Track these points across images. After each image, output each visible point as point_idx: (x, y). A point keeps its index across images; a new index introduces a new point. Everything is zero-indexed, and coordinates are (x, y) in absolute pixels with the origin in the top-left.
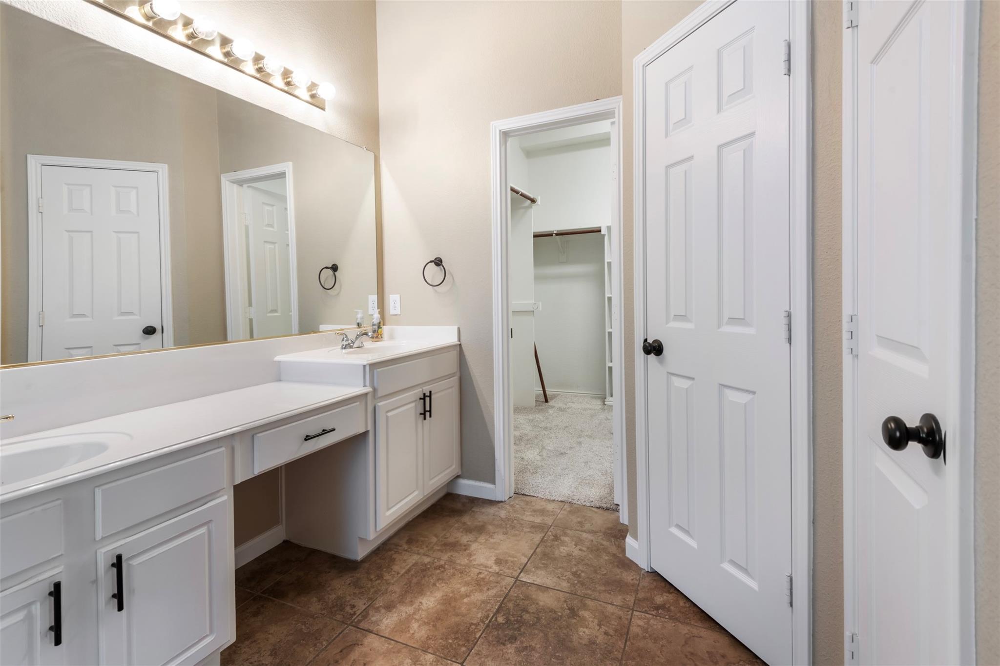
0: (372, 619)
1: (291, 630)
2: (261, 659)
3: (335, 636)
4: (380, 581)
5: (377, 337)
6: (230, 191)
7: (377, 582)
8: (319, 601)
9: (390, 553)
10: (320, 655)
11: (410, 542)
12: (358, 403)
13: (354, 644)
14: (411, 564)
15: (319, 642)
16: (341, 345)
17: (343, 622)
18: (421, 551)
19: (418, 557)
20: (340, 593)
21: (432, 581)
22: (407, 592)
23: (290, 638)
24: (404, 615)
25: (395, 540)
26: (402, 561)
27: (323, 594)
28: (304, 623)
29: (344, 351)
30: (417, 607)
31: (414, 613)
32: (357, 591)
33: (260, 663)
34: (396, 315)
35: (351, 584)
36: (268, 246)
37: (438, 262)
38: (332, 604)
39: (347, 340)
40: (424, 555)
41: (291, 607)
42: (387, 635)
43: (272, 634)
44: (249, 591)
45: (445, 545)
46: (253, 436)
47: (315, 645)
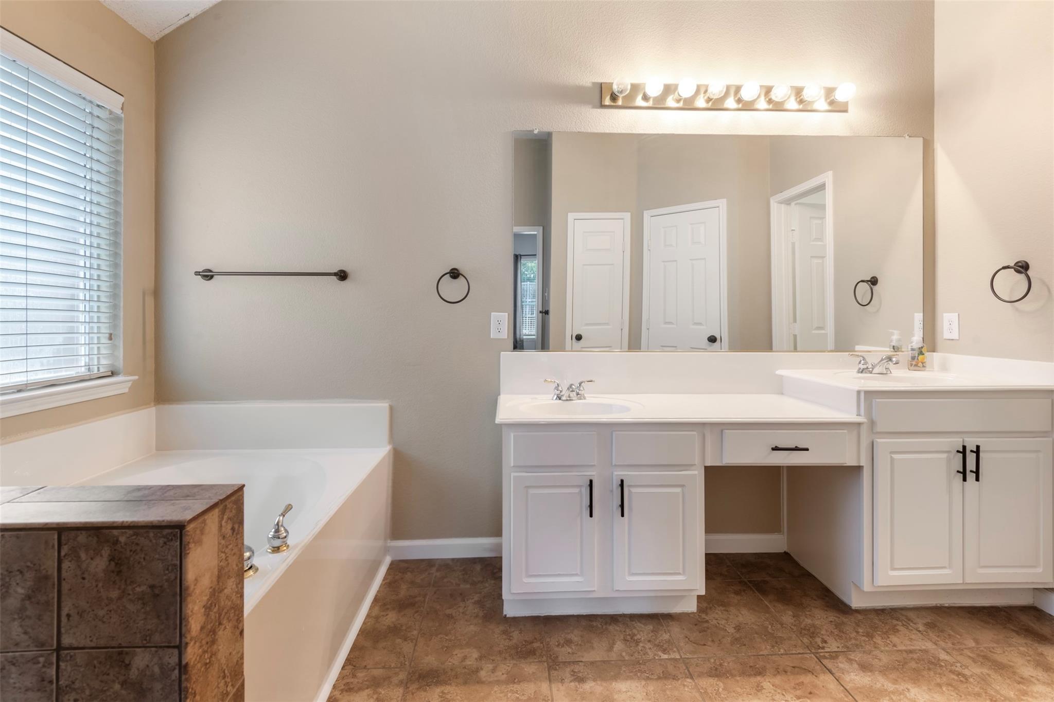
0: (840, 664)
1: (759, 622)
2: (727, 626)
3: (794, 652)
4: (867, 639)
5: (916, 365)
6: (777, 210)
7: (864, 638)
8: (794, 617)
9: (895, 622)
10: (773, 657)
11: (931, 626)
12: (845, 431)
13: (809, 671)
14: (918, 648)
15: (777, 647)
16: (857, 368)
17: (807, 647)
18: (942, 644)
19: (934, 647)
20: (817, 622)
21: (938, 680)
22: (895, 669)
23: (755, 627)
24: (879, 685)
25: (911, 614)
26: (907, 638)
27: (800, 613)
28: (772, 625)
29: (860, 375)
30: (900, 690)
31: (893, 693)
32: (836, 632)
33: (725, 628)
34: (952, 340)
35: (833, 623)
36: (815, 261)
37: (1023, 268)
38: (805, 627)
39: (866, 363)
40: (944, 649)
41: (767, 606)
42: (848, 688)
43: (742, 614)
44: (739, 573)
45: (985, 657)
46: (722, 431)
47: (773, 647)
